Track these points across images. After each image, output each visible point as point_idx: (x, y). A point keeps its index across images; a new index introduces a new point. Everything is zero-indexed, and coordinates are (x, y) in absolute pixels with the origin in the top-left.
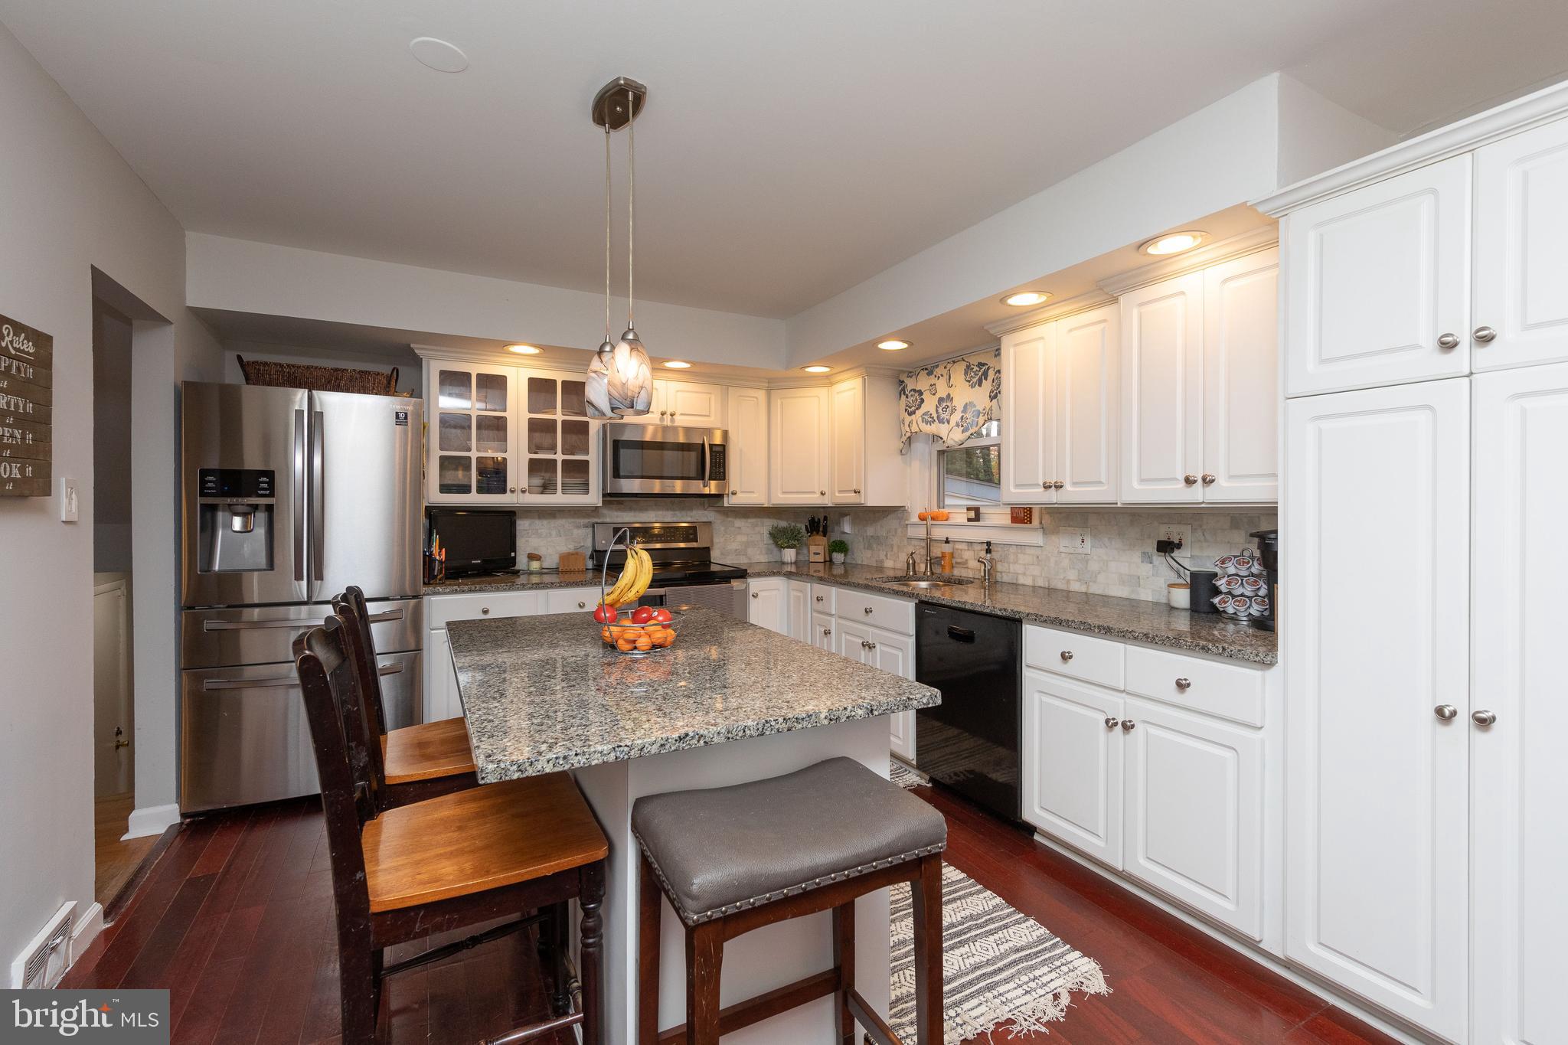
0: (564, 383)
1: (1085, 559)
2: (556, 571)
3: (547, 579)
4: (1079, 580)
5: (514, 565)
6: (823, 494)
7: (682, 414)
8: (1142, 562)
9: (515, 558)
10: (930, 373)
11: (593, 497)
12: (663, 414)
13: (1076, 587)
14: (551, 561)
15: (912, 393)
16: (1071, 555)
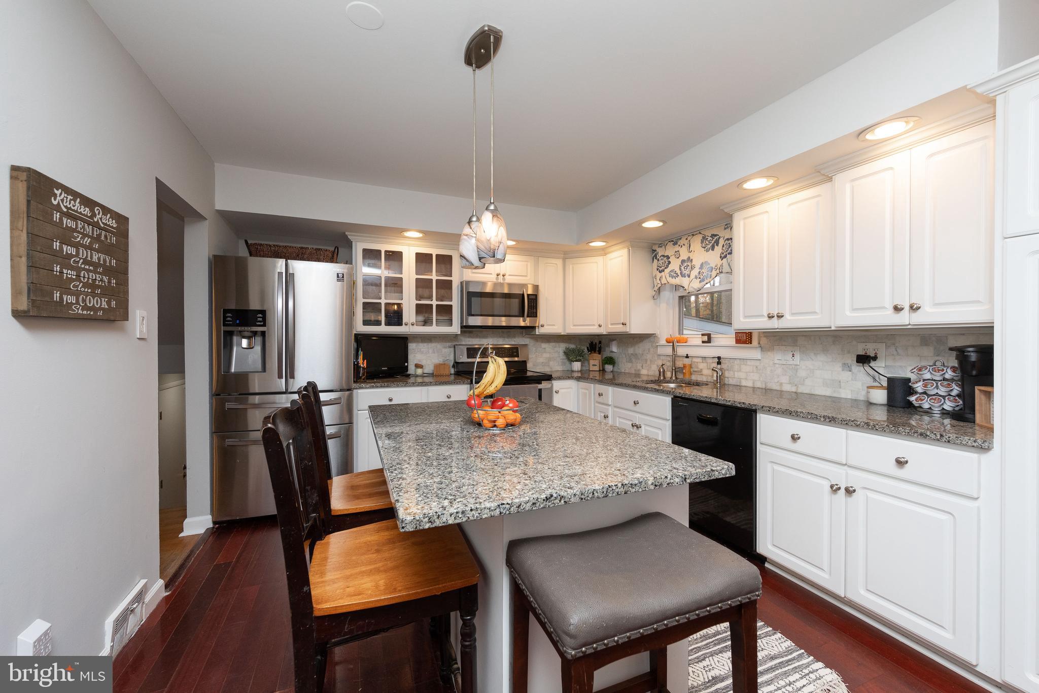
0: (437, 256)
1: (796, 368)
2: (432, 375)
3: (427, 380)
4: (790, 383)
5: (407, 371)
6: (600, 326)
7: (510, 275)
8: (843, 370)
9: (407, 366)
10: (675, 244)
11: (455, 328)
12: (498, 275)
13: (787, 388)
14: (429, 369)
15: (662, 257)
16: (783, 366)
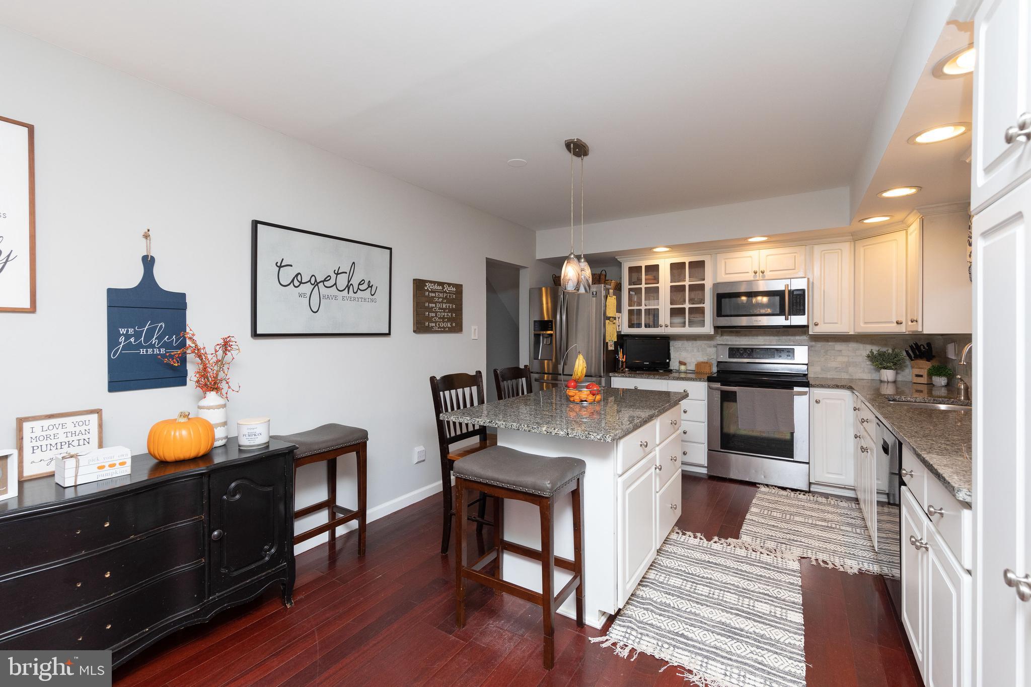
0: (690, 263)
2: (693, 372)
3: (690, 376)
5: (669, 367)
6: (899, 323)
7: (771, 271)
9: (669, 363)
11: (708, 328)
12: (755, 273)
14: (692, 367)
